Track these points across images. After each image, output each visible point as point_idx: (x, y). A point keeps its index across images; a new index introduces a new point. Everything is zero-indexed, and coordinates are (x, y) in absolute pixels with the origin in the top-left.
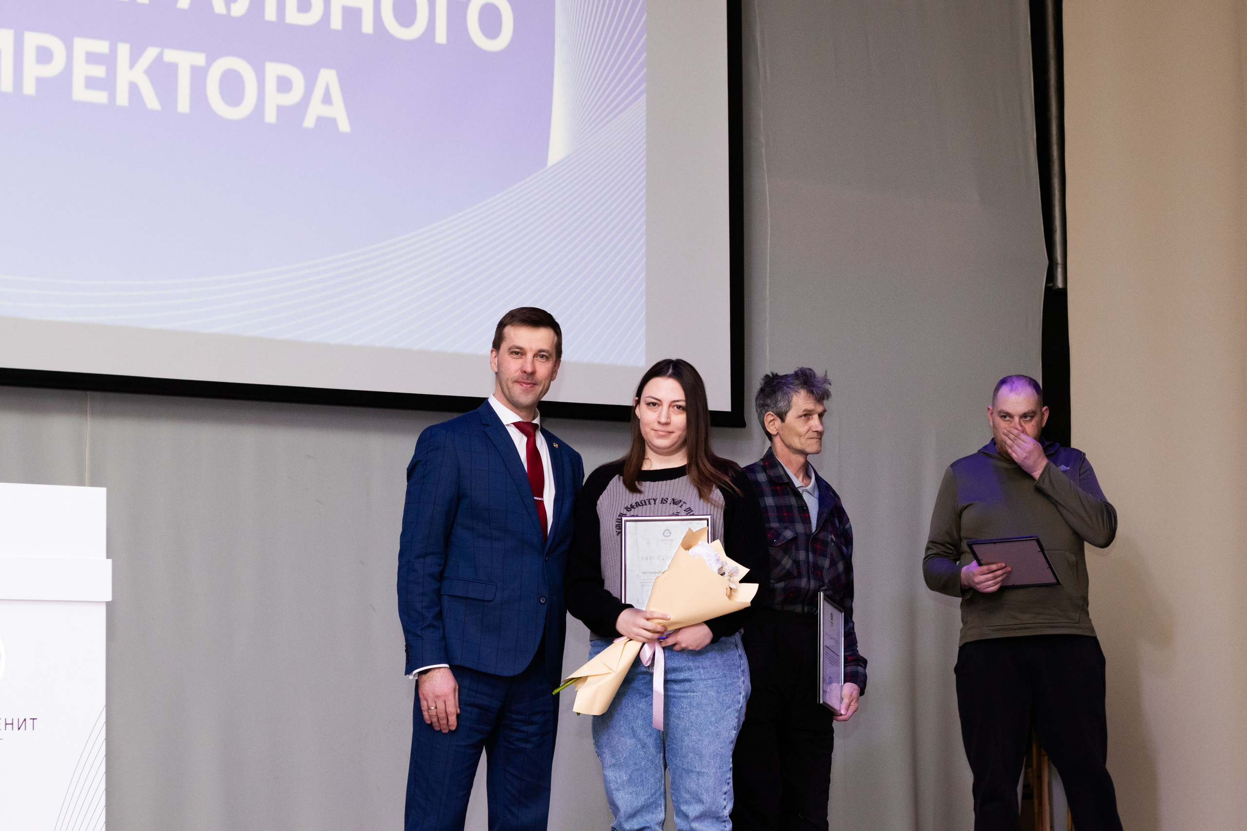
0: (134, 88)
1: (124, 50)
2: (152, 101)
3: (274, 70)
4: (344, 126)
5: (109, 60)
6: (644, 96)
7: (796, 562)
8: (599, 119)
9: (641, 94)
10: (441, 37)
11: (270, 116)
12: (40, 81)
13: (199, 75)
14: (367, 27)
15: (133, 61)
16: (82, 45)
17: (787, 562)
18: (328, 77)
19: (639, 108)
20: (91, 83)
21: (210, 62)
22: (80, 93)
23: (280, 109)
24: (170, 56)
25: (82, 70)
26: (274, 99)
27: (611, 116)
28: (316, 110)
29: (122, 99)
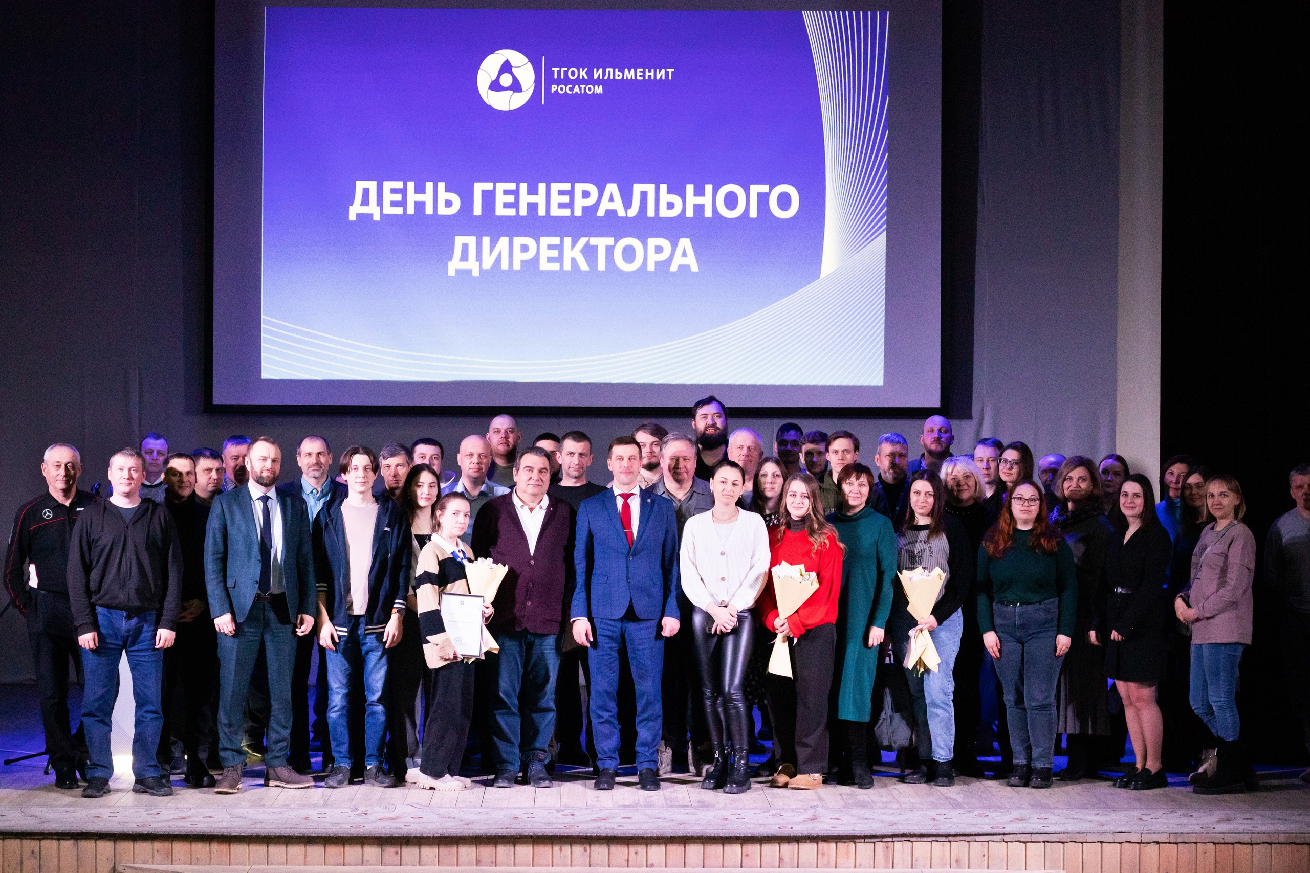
0: (574, 261)
1: (568, 241)
2: (583, 266)
3: (653, 242)
4: (695, 268)
5: (560, 247)
6: (885, 232)
9: (883, 231)
10: (753, 214)
11: (651, 267)
12: (523, 262)
13: (610, 250)
14: (708, 213)
15: (573, 245)
16: (545, 241)
18: (685, 243)
19: (882, 240)
20: (550, 260)
21: (616, 241)
22: (544, 265)
23: (657, 263)
24: (594, 241)
25: (545, 253)
26: (653, 258)
27: (863, 245)
28: (678, 261)
29: (567, 266)
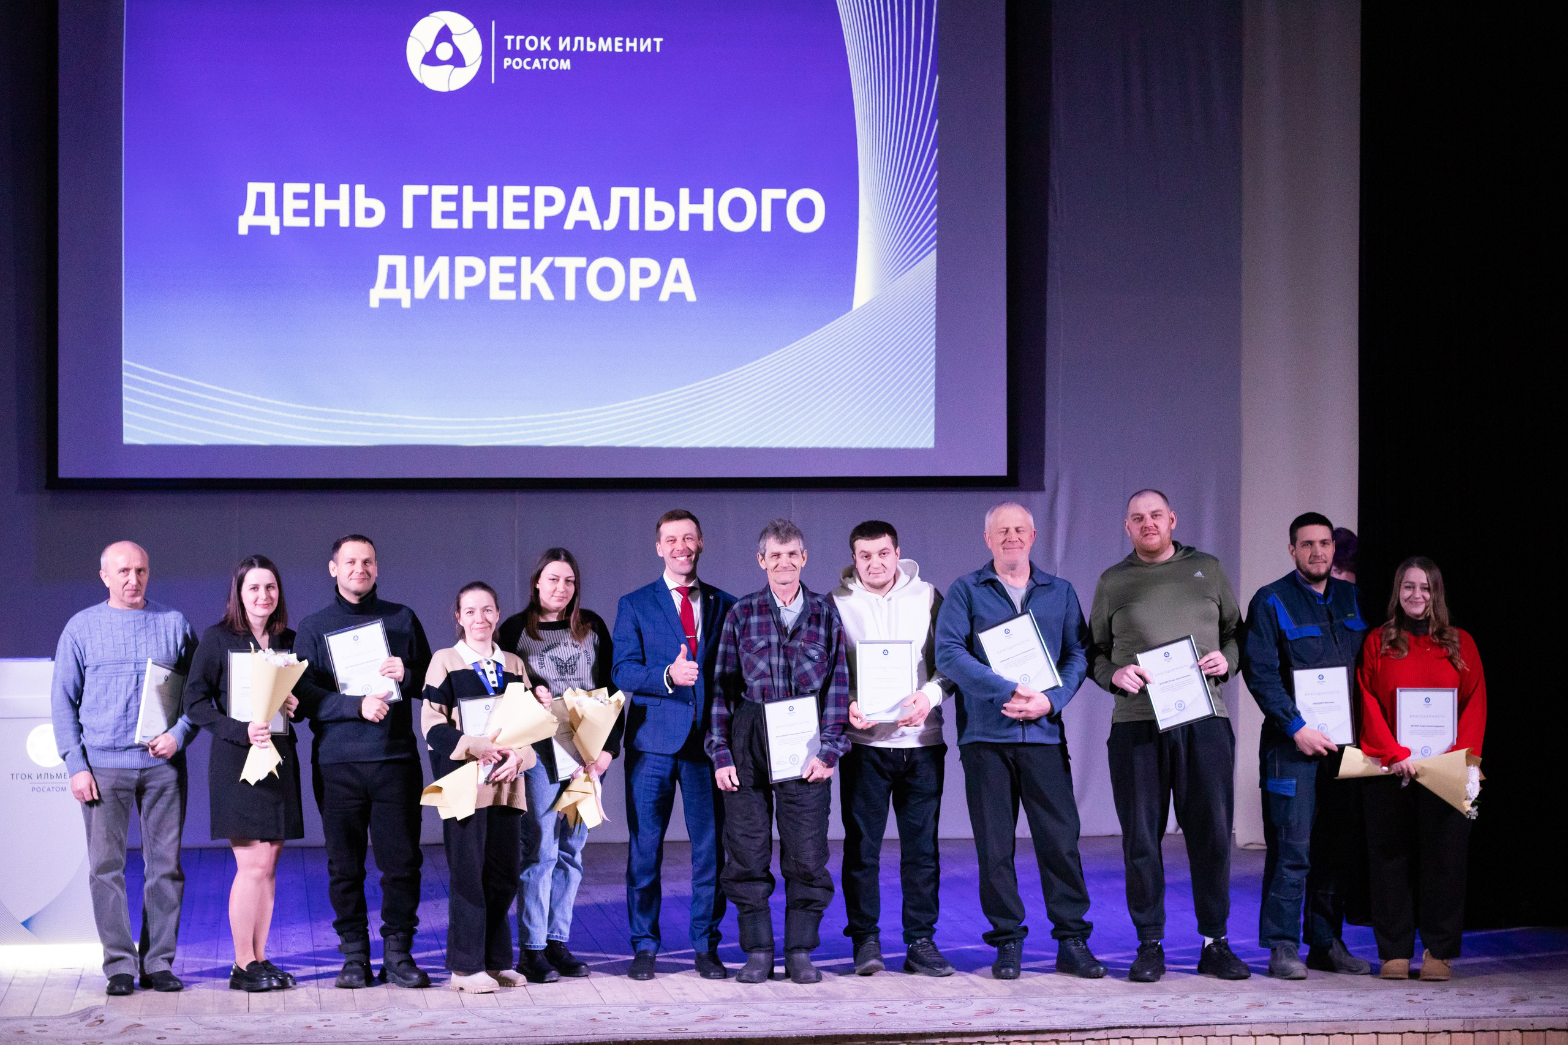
0: (534, 288)
1: (526, 261)
2: (547, 294)
3: (636, 263)
4: (691, 297)
5: (516, 270)
6: (935, 250)
7: (770, 665)
8: (896, 272)
9: (932, 249)
10: (766, 226)
11: (635, 296)
12: (467, 289)
13: (581, 273)
14: (708, 226)
15: (534, 267)
16: (497, 262)
17: (762, 665)
18: (678, 265)
19: (931, 260)
20: (503, 286)
21: (589, 263)
22: (496, 294)
23: (642, 291)
24: (560, 262)
25: (497, 278)
26: (638, 284)
27: (906, 269)
28: (669, 288)
29: (526, 295)
